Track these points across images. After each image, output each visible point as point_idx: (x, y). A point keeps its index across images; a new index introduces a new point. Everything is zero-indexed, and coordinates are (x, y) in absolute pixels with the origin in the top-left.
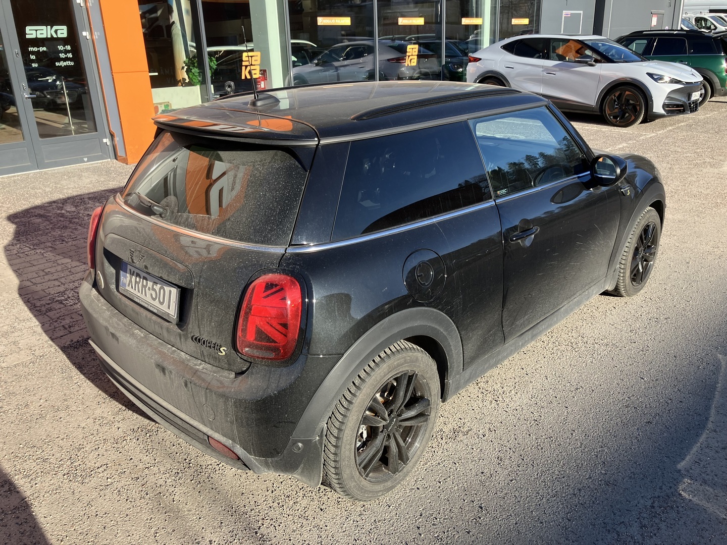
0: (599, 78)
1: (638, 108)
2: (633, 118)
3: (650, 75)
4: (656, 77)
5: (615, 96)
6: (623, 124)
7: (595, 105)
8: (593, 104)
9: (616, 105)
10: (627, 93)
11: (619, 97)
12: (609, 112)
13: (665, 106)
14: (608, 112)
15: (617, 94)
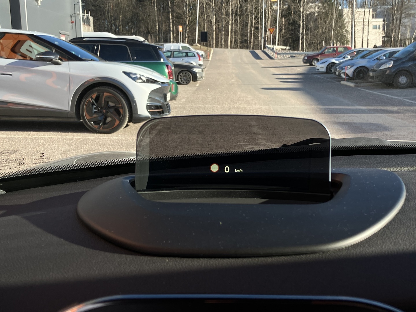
0: (70, 78)
1: (121, 111)
2: (117, 122)
3: (128, 74)
4: (133, 76)
5: (92, 98)
6: (108, 130)
7: (69, 110)
8: (67, 110)
9: (95, 108)
10: (106, 94)
11: (97, 99)
12: (89, 118)
13: (149, 107)
14: (87, 117)
15: (94, 96)
